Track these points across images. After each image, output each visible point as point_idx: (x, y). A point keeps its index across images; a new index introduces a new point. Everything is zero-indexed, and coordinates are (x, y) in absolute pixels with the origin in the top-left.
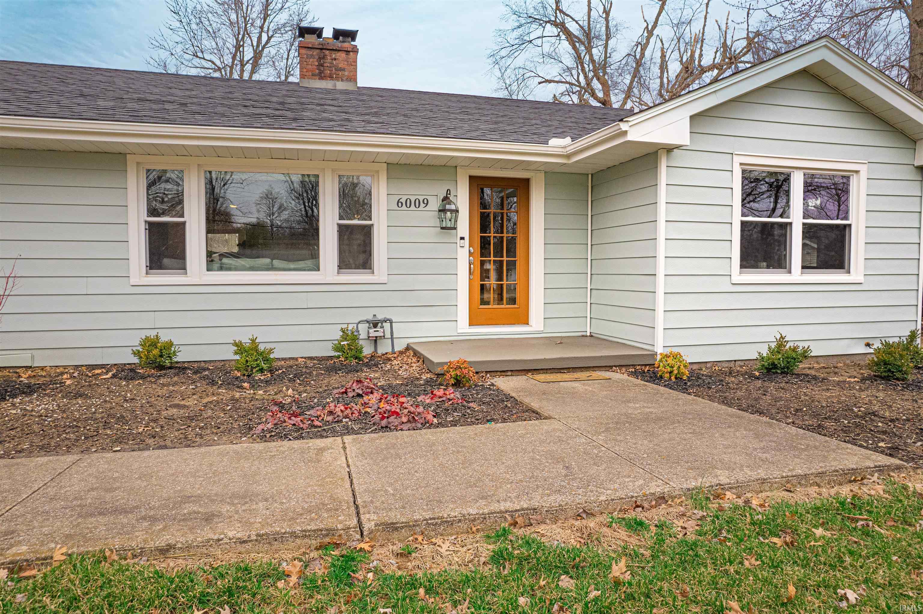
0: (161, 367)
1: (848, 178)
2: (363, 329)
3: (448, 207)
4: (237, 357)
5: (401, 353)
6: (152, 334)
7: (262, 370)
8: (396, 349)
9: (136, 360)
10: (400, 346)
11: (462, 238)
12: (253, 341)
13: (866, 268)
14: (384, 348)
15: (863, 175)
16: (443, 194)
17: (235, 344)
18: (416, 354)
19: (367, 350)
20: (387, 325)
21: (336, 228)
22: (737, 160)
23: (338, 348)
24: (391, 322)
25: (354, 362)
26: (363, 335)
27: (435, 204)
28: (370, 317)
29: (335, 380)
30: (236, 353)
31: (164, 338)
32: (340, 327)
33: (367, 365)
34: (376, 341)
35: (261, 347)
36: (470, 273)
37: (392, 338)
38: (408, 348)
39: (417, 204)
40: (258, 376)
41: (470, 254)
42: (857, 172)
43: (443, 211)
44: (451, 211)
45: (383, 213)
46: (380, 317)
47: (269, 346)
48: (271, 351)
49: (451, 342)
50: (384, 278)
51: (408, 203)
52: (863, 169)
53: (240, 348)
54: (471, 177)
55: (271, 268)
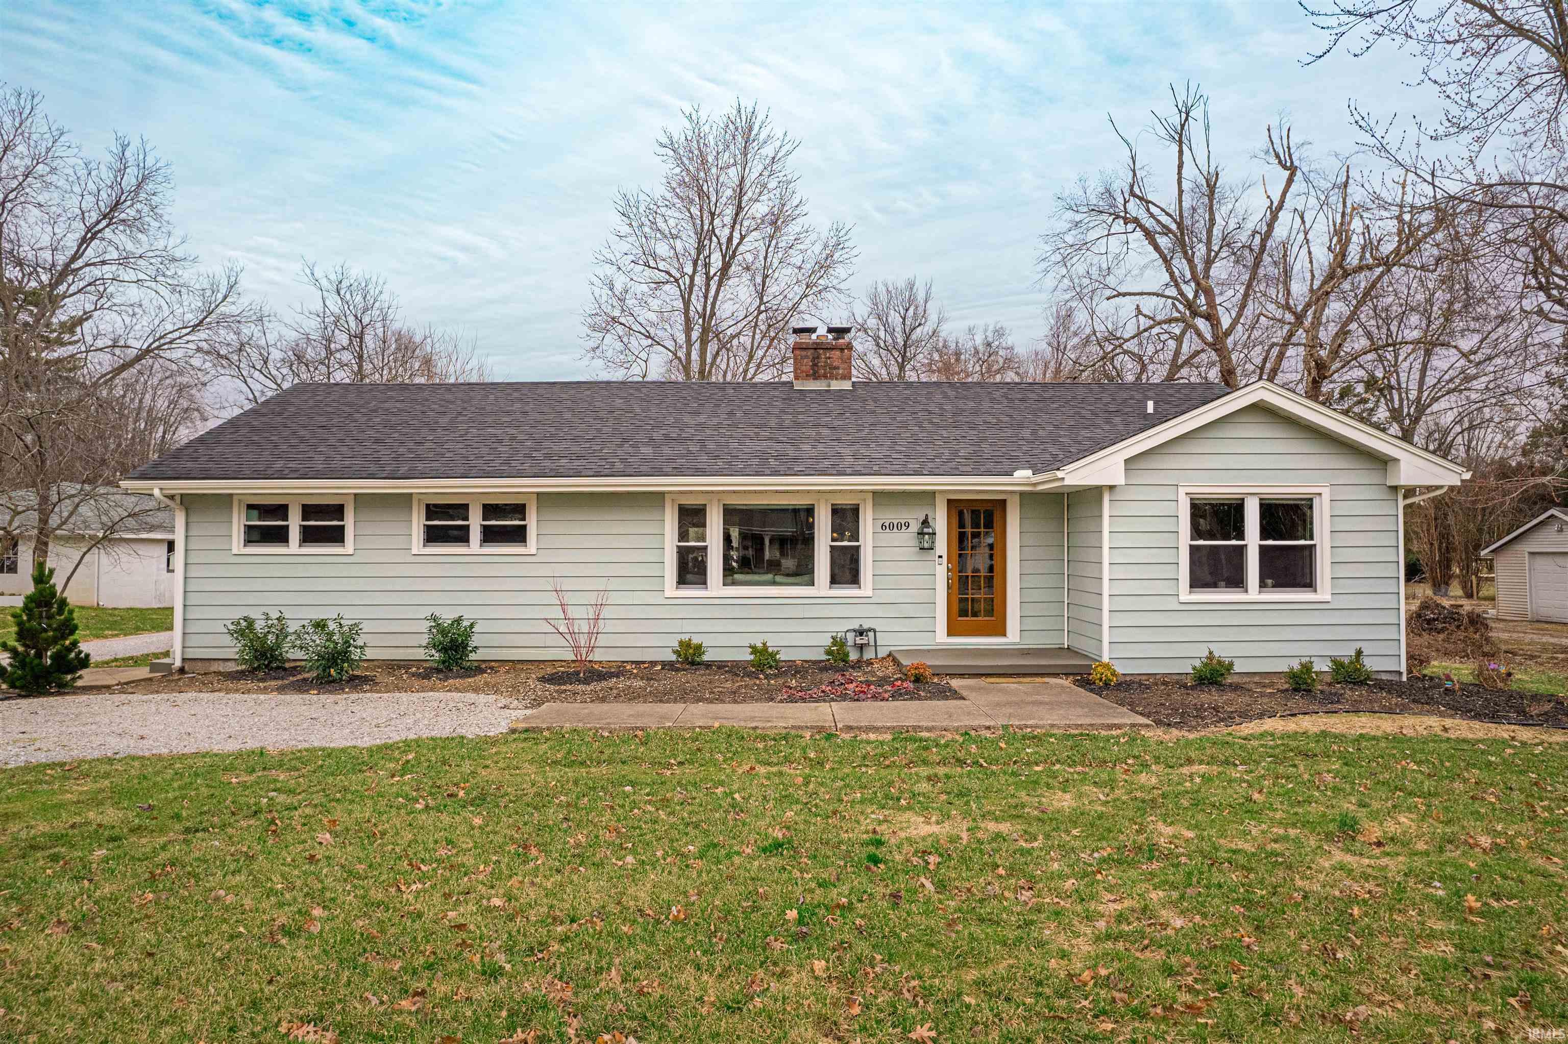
0: (693, 663)
1: (1311, 500)
2: (850, 637)
3: (926, 530)
4: (752, 657)
5: (883, 658)
6: (685, 637)
7: (771, 667)
8: (879, 656)
9: (674, 658)
10: (882, 653)
11: (940, 557)
12: (764, 644)
13: (1333, 587)
14: (869, 654)
15: (1326, 497)
16: (922, 518)
17: (750, 647)
18: (895, 660)
19: (853, 656)
20: (871, 634)
21: (829, 549)
22: (1182, 491)
23: (829, 652)
24: (875, 631)
25: (842, 664)
26: (850, 642)
27: (915, 527)
28: (857, 627)
29: (827, 676)
30: (751, 653)
31: (696, 640)
32: (830, 635)
33: (853, 667)
34: (861, 648)
35: (770, 650)
36: (949, 588)
37: (876, 646)
38: (889, 655)
39: (899, 526)
40: (769, 671)
41: (949, 570)
42: (1320, 494)
43: (921, 534)
44: (929, 534)
45: (870, 536)
46: (865, 627)
47: (776, 649)
48: (778, 653)
49: (929, 651)
50: (869, 593)
51: (891, 526)
52: (1326, 492)
53: (754, 650)
54: (949, 501)
55: (774, 583)
